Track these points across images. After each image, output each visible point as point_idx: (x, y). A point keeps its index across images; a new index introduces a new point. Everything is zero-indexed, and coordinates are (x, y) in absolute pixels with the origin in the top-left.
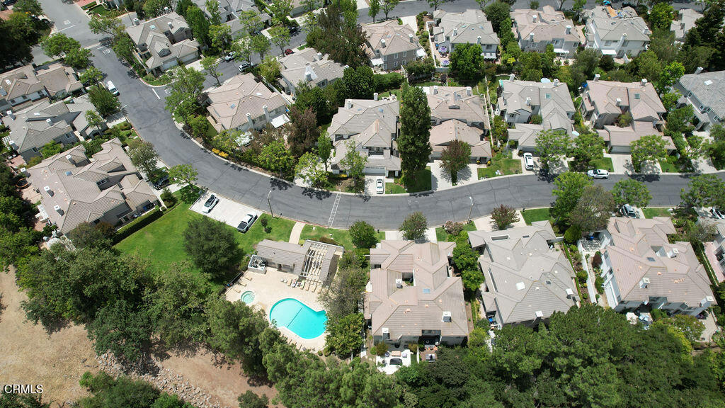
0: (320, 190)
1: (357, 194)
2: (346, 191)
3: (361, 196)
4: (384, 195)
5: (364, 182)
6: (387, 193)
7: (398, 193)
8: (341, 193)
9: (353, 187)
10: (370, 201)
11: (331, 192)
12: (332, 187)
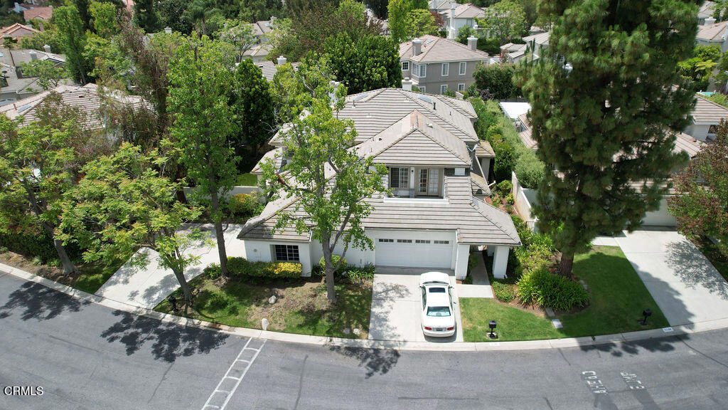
0: (183, 321)
1: (337, 341)
2: (289, 330)
3: (353, 351)
4: (460, 345)
5: (368, 296)
6: (470, 336)
7: (523, 337)
8: (265, 335)
9: (321, 313)
10: (394, 370)
11: (225, 329)
12: (234, 311)
